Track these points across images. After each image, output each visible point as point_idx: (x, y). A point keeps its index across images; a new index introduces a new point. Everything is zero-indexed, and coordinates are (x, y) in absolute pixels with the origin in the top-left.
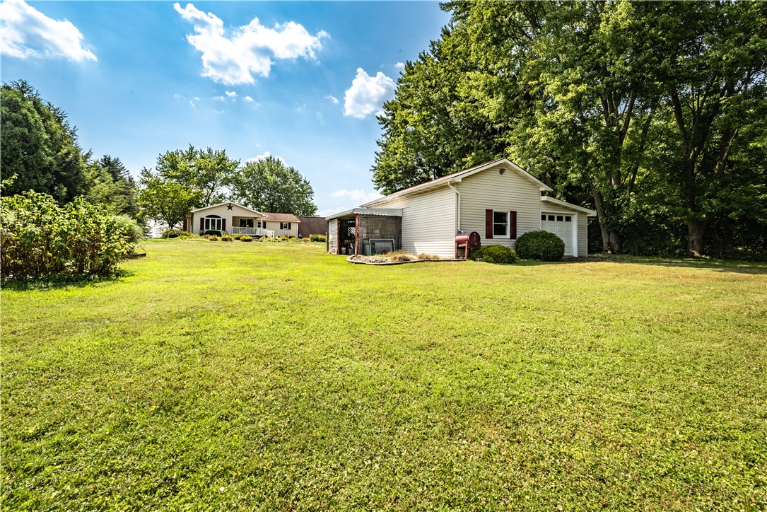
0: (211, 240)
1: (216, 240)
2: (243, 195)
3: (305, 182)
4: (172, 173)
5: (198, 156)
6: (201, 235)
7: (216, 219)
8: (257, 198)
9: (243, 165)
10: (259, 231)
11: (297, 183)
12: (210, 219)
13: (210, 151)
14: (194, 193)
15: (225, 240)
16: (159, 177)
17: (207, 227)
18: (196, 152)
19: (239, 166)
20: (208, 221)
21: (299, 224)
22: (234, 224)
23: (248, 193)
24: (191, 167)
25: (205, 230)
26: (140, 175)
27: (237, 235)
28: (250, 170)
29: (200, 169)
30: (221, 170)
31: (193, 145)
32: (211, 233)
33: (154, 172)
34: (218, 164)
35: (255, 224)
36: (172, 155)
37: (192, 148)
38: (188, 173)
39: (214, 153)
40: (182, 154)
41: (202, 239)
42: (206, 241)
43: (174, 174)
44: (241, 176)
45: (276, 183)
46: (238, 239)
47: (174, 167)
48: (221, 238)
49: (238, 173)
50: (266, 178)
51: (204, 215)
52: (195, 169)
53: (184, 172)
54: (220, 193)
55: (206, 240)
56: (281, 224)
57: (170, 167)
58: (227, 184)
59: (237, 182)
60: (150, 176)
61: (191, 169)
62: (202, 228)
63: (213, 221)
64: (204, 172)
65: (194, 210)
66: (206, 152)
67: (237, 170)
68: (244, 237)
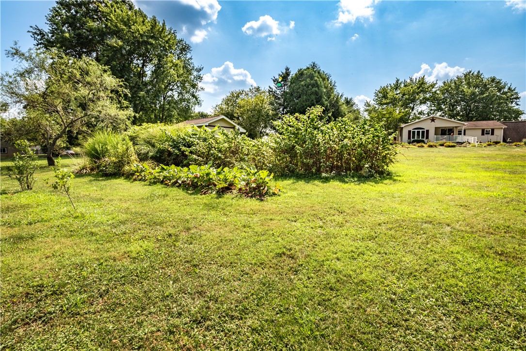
0: (419, 147)
1: (423, 147)
2: (440, 109)
3: (509, 89)
4: (384, 101)
5: (402, 85)
6: (409, 143)
7: (421, 130)
8: (453, 111)
9: (440, 84)
10: (460, 138)
11: (499, 90)
12: (416, 131)
13: (411, 80)
14: (403, 113)
15: (431, 146)
16: (375, 105)
17: (414, 137)
18: (401, 83)
19: (436, 86)
20: (414, 133)
21: (504, 129)
22: (436, 134)
23: (443, 107)
24: (397, 94)
25: (412, 139)
26: (364, 106)
27: (441, 142)
28: (446, 87)
29: (404, 95)
30: (420, 93)
31: (398, 78)
32: (418, 142)
33: (372, 103)
34: (418, 88)
35: (456, 132)
36: (384, 89)
37: (398, 80)
38: (395, 99)
39: (414, 81)
40: (391, 86)
41: (411, 146)
42: (414, 148)
43: (386, 102)
44: (438, 94)
45: (474, 94)
46: (442, 145)
47: (385, 97)
48: (427, 145)
49: (435, 92)
50: (463, 91)
51: (411, 128)
52: (401, 95)
53: (392, 99)
54: (419, 111)
55: (414, 146)
56: (483, 130)
57: (383, 97)
58: (425, 103)
59: (434, 99)
60: (369, 106)
61: (397, 96)
62: (409, 138)
63: (418, 132)
64: (407, 96)
65: (403, 125)
66: (409, 81)
67: (434, 90)
68: (448, 144)
